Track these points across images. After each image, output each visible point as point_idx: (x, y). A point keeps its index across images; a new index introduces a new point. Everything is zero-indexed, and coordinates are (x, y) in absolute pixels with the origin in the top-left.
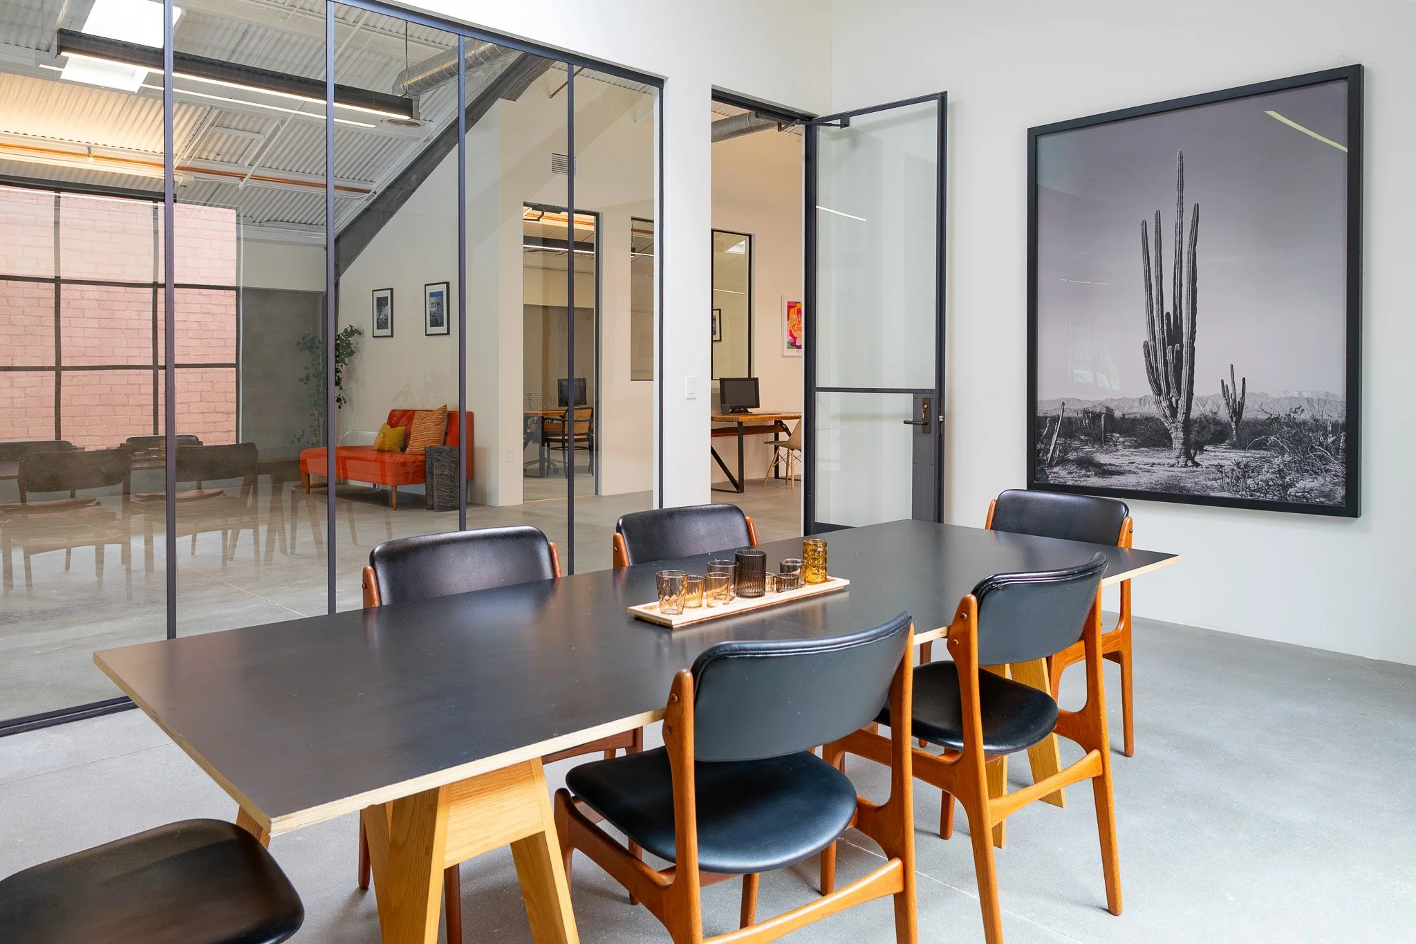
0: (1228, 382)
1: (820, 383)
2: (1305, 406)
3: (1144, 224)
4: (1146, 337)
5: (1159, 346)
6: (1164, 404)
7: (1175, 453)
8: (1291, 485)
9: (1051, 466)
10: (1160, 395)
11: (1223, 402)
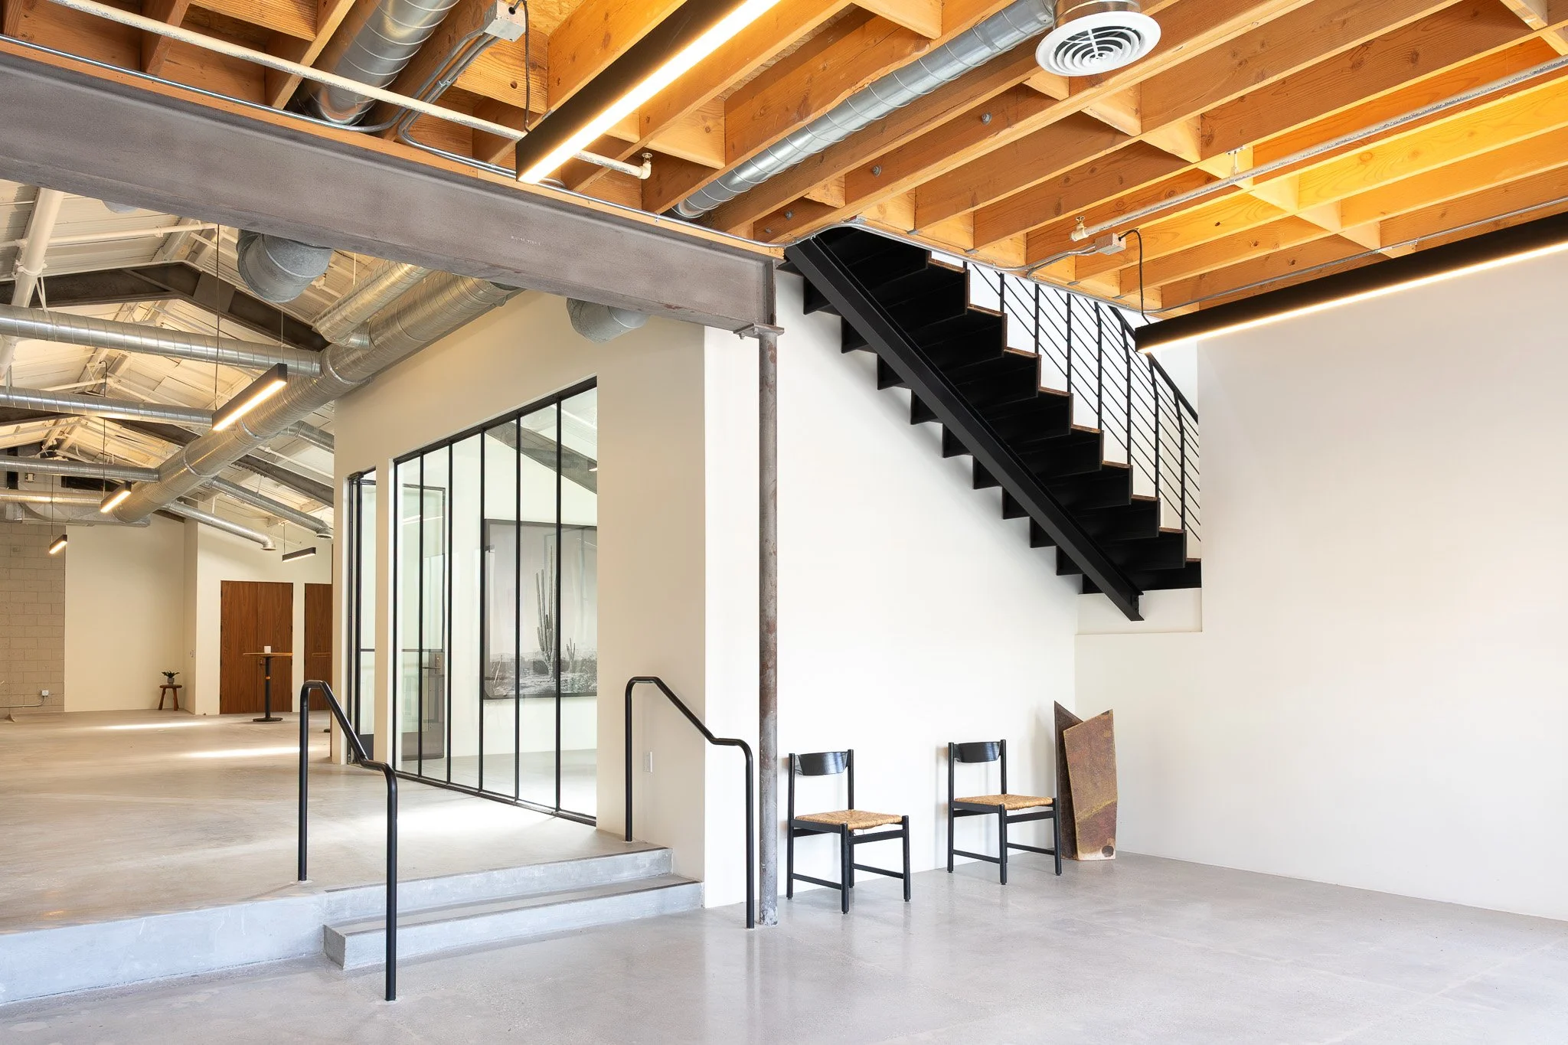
0: (569, 645)
1: (363, 646)
2: (594, 654)
3: (537, 574)
4: (538, 625)
5: (544, 629)
6: (546, 655)
7: (549, 677)
8: (590, 686)
9: (495, 686)
10: (544, 651)
11: (567, 654)
